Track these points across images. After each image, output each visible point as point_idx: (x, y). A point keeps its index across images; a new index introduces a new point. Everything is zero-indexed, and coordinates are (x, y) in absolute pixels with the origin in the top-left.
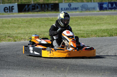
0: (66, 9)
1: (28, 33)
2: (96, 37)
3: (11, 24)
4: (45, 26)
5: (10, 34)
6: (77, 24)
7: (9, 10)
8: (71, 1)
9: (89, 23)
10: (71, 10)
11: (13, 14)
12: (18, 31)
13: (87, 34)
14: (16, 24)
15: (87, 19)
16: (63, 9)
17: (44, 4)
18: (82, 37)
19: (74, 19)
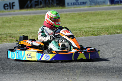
0: (72, 4)
1: (32, 32)
2: (108, 34)
3: (13, 23)
5: (12, 34)
6: (86, 21)
7: (9, 7)
9: (100, 19)
10: (79, 4)
11: (14, 11)
12: (20, 31)
13: (97, 31)
14: (18, 22)
15: (97, 14)
16: (70, 4)
18: (92, 34)
19: (82, 15)
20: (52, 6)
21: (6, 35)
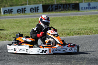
0: (85, 8)
4: (67, 24)
6: (96, 22)
7: (34, 11)
8: (90, 1)
10: (90, 9)
11: (38, 14)
16: (83, 8)
17: (66, 4)
19: (93, 17)
20: (69, 10)
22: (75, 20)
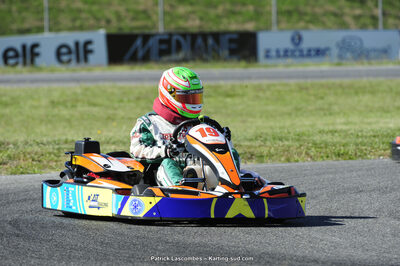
0: (282, 53)
2: (390, 156)
3: (81, 108)
6: (321, 109)
7: (73, 56)
9: (367, 106)
10: (302, 55)
11: (90, 70)
12: (105, 133)
13: (357, 145)
14: (100, 106)
15: (359, 91)
16: (273, 53)
17: (204, 36)
18: (339, 155)
19: (312, 92)
20: (214, 58)
21: (57, 147)
22: (237, 100)
